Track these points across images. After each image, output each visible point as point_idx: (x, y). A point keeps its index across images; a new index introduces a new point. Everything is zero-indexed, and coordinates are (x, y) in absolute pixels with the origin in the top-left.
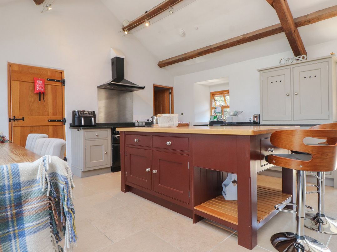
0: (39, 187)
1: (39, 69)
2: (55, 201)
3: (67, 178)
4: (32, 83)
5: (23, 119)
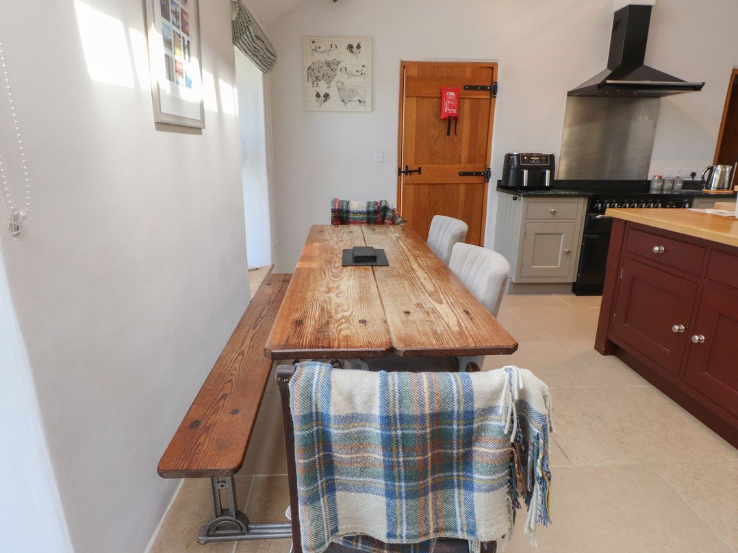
0: (499, 423)
1: (452, 67)
2: (521, 449)
3: (544, 420)
4: (436, 100)
5: (419, 171)
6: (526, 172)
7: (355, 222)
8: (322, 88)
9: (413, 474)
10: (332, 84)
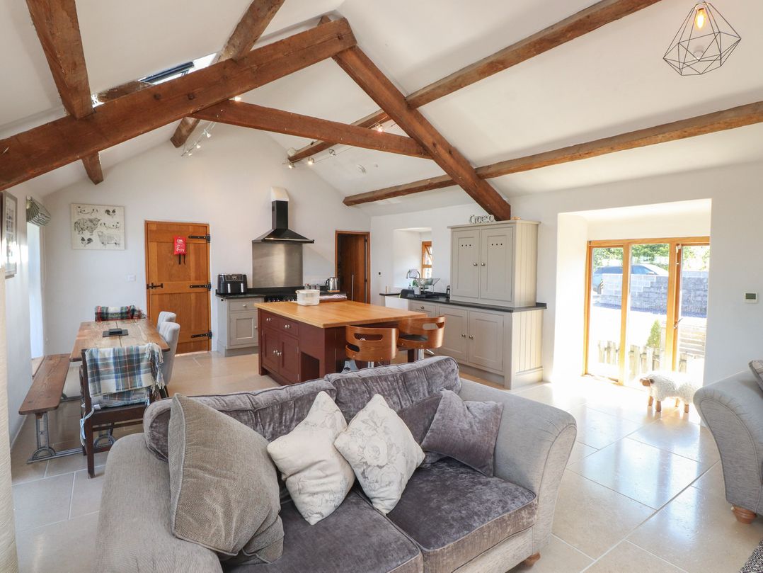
0: (147, 356)
1: (180, 225)
2: (153, 362)
4: (170, 244)
5: (162, 286)
6: (229, 285)
7: (112, 319)
8: (87, 235)
9: (124, 371)
10: (94, 233)
